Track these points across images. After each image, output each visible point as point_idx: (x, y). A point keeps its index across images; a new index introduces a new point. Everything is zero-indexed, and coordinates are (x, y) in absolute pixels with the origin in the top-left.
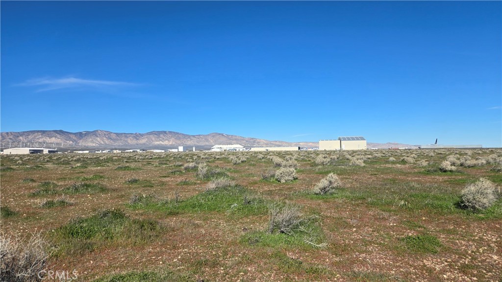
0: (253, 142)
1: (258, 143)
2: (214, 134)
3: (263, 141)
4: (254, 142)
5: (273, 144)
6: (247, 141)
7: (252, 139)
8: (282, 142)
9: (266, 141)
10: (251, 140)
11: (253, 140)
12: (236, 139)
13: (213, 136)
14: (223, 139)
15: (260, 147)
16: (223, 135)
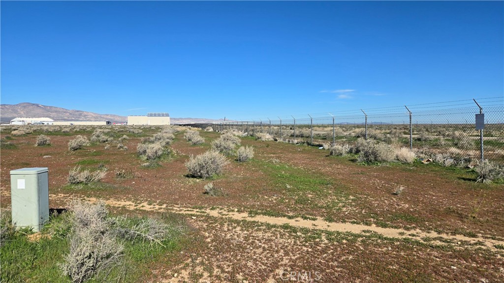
0: (78, 115)
1: (85, 116)
2: (25, 105)
3: (92, 114)
4: (80, 115)
5: (103, 118)
6: (71, 114)
7: (78, 111)
8: (114, 116)
9: (94, 114)
10: (77, 113)
11: (79, 113)
12: (56, 112)
13: (24, 107)
14: (39, 111)
15: (88, 121)
16: (39, 106)
